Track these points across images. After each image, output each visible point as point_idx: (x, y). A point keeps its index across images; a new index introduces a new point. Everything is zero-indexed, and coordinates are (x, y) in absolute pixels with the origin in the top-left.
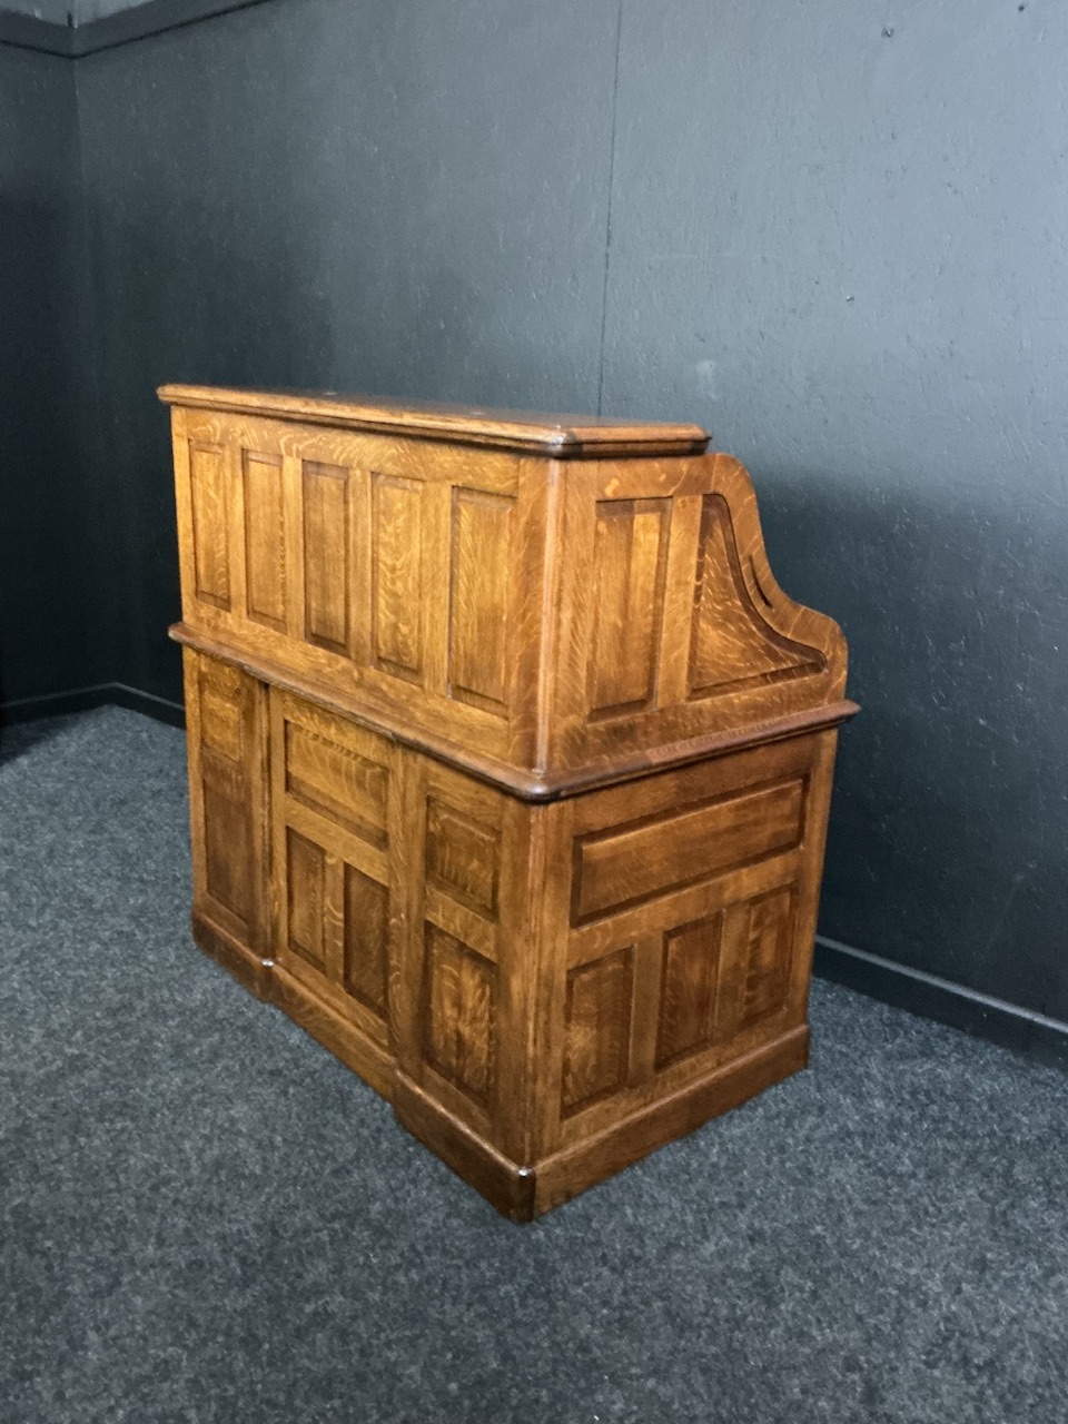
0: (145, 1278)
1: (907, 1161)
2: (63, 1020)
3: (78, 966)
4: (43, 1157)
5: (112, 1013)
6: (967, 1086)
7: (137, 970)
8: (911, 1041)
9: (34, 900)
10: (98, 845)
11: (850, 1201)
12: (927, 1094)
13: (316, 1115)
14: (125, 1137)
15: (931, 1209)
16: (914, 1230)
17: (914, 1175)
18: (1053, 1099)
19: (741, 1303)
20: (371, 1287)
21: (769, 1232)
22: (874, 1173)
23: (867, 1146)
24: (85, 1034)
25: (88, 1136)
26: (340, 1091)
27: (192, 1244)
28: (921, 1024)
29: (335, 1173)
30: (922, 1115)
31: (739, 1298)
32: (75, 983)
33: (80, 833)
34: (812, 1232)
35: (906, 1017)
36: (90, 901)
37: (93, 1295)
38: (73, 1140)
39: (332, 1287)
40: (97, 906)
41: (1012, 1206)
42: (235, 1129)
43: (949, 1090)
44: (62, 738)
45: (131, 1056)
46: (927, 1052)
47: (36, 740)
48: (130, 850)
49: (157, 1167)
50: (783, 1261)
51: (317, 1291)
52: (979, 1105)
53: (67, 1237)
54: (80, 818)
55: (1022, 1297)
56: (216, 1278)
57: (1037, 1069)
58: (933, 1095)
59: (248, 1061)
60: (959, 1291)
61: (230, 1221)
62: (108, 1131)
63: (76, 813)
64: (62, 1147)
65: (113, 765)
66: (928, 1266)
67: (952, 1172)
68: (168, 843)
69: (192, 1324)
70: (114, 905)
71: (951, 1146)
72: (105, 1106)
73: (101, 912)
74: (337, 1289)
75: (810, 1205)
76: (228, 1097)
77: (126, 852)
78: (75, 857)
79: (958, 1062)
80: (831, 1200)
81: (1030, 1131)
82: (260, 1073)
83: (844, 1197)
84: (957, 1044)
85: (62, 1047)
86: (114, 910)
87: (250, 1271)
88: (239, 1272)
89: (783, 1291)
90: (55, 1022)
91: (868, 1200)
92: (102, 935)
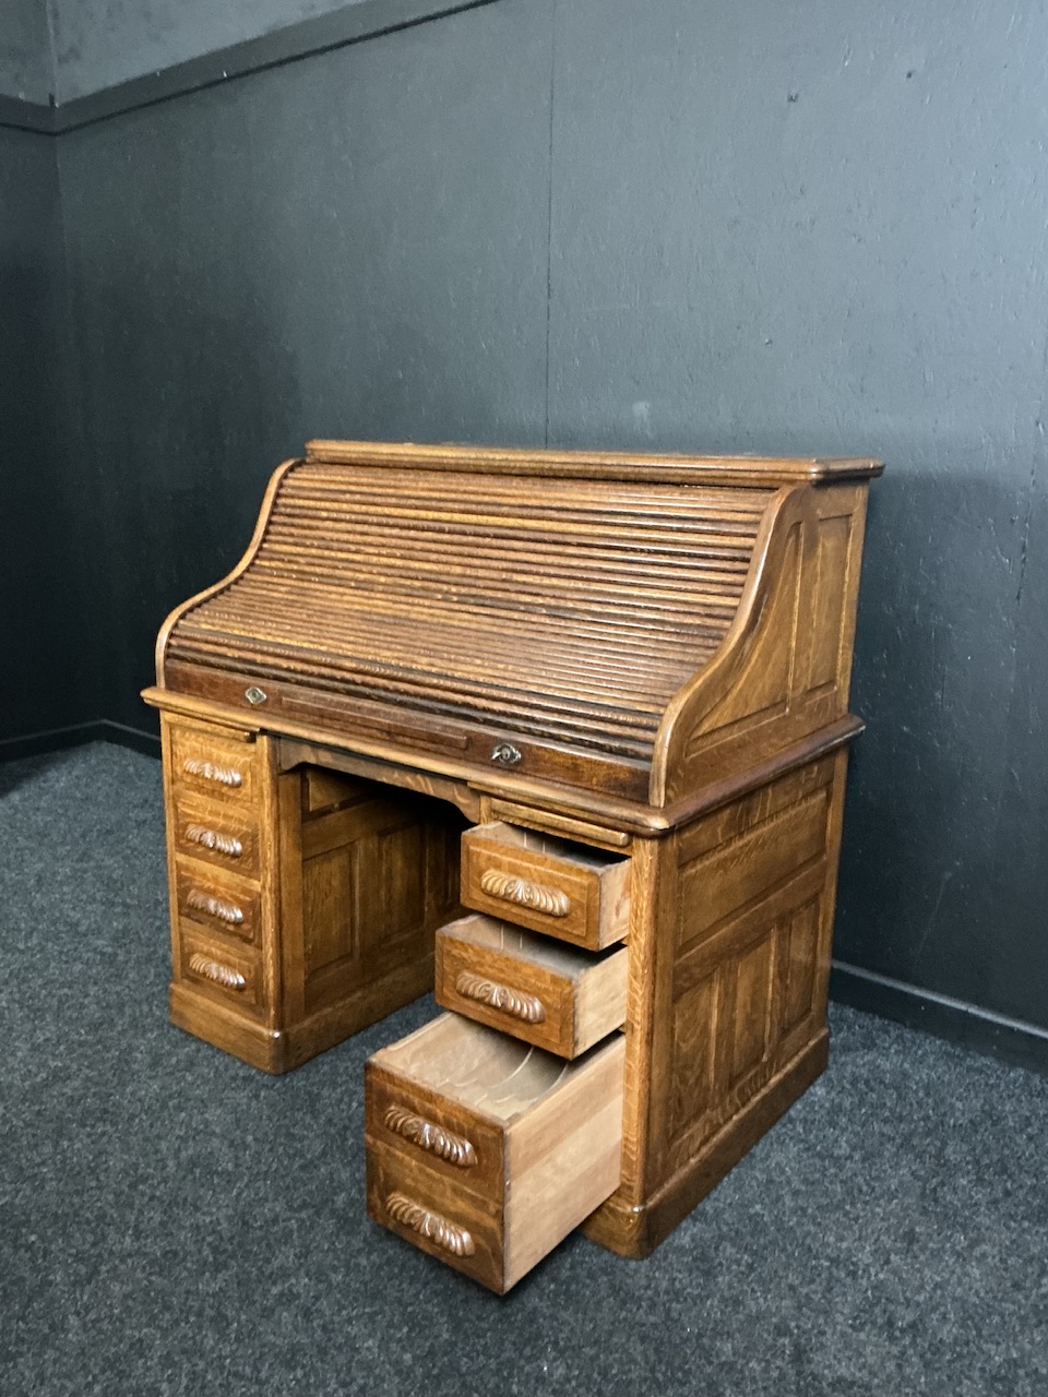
0: (123, 1267)
1: (844, 1144)
2: (48, 1035)
3: (63, 985)
4: (28, 1160)
5: (95, 1027)
6: (905, 1075)
7: (118, 988)
8: (854, 1034)
9: (23, 925)
10: (85, 871)
11: (789, 1182)
12: (867, 1082)
13: (286, 1117)
14: (105, 1139)
15: (865, 1188)
16: (848, 1207)
17: (850, 1157)
18: (987, 1084)
19: (680, 1276)
20: (335, 1269)
21: (711, 1212)
22: (813, 1156)
23: (807, 1131)
24: (67, 1048)
25: (70, 1139)
26: (309, 1093)
27: (167, 1235)
28: (865, 1019)
29: (302, 1168)
30: (861, 1103)
31: (680, 1271)
32: (60, 1001)
33: (68, 862)
34: (752, 1211)
35: (850, 1013)
36: (77, 924)
37: (74, 1284)
38: (56, 1144)
39: (299, 1269)
40: (82, 929)
41: (943, 1184)
42: (209, 1130)
43: (888, 1079)
44: (52, 774)
45: (112, 1067)
46: (869, 1044)
47: (28, 776)
48: (115, 876)
49: (136, 1166)
50: (722, 1238)
51: (284, 1274)
52: (916, 1092)
53: (49, 1232)
54: (68, 848)
55: (947, 1266)
56: (189, 1265)
57: (973, 1057)
58: (872, 1083)
59: (221, 1068)
60: (887, 1262)
61: (204, 1214)
62: (89, 1135)
63: (63, 843)
64: (46, 1150)
65: (100, 798)
66: (860, 1238)
67: (887, 1154)
68: (151, 868)
69: (167, 1307)
70: (98, 928)
71: (887, 1129)
72: (87, 1113)
73: (85, 935)
74: (302, 1272)
75: (752, 1187)
76: (202, 1101)
77: (110, 878)
78: (61, 884)
79: (897, 1052)
80: (771, 1181)
81: (963, 1114)
82: (234, 1079)
83: (783, 1178)
84: (898, 1036)
85: (46, 1060)
86: (98, 932)
87: (222, 1258)
88: (211, 1259)
89: (721, 1264)
90: (40, 1038)
91: (805, 1181)
92: (85, 956)
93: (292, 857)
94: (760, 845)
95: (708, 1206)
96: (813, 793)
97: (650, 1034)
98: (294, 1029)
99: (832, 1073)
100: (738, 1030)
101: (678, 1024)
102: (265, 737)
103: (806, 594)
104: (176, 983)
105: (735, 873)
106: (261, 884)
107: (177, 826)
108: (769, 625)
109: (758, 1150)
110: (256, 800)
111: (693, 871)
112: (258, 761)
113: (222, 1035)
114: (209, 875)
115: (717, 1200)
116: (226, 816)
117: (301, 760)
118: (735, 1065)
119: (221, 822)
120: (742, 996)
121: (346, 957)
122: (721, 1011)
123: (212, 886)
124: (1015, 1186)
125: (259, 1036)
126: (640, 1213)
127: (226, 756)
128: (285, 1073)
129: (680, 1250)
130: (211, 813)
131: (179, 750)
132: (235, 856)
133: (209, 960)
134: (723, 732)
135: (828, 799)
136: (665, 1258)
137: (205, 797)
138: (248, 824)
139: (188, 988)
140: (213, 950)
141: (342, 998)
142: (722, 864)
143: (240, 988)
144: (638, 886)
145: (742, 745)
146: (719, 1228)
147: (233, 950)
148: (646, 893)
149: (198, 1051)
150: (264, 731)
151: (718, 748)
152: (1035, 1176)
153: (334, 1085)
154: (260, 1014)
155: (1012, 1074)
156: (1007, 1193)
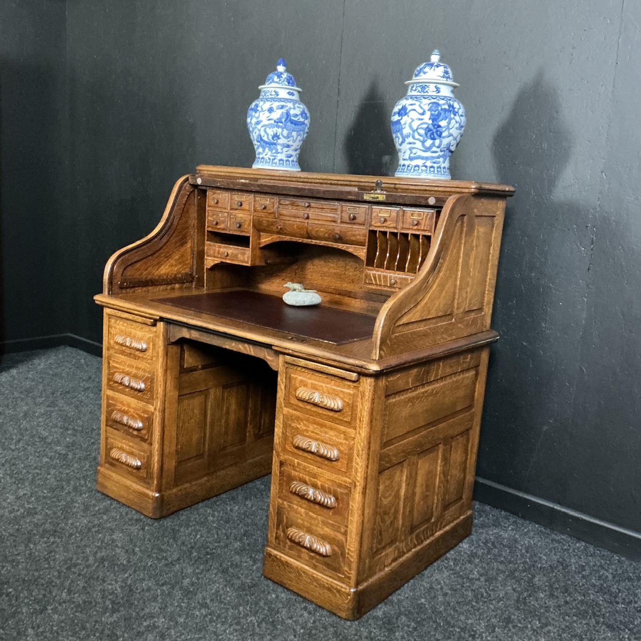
0: (60, 608)
1: (476, 573)
2: (25, 492)
3: (36, 468)
4: (10, 552)
5: (52, 490)
6: (516, 541)
7: (68, 471)
8: (489, 519)
9: (14, 437)
10: (52, 412)
11: (442, 589)
12: (493, 544)
13: (158, 540)
14: (54, 546)
15: (485, 594)
16: (474, 604)
17: (479, 579)
18: (562, 549)
19: (375, 631)
20: (180, 616)
21: (396, 601)
22: (457, 577)
23: (456, 565)
24: (36, 499)
25: (35, 544)
26: (173, 530)
27: (86, 593)
28: (496, 512)
29: (166, 565)
30: (489, 553)
31: (375, 628)
32: (33, 476)
33: (42, 406)
34: (419, 602)
35: (487, 508)
36: (45, 438)
37: (32, 614)
39: (159, 614)
40: (49, 440)
42: (114, 544)
43: (505, 542)
44: (36, 361)
45: (61, 509)
46: (497, 524)
47: (21, 361)
48: (69, 415)
49: (71, 559)
50: (400, 614)
51: (151, 616)
52: (521, 550)
53: (20, 588)
54: (43, 399)
56: (98, 609)
57: (556, 535)
58: (496, 544)
59: (124, 513)
60: (493, 631)
61: (108, 584)
62: (46, 543)
63: (40, 397)
64: (20, 548)
65: (63, 375)
66: (479, 619)
67: (500, 579)
69: (84, 628)
70: (58, 441)
71: (501, 567)
72: (45, 531)
73: (50, 444)
74: (161, 616)
75: (421, 590)
76: (111, 530)
77: (66, 416)
78: (38, 417)
79: (512, 530)
80: (431, 588)
81: (546, 562)
82: (131, 520)
83: (439, 586)
84: (514, 522)
85: (24, 504)
86: (58, 443)
87: (116, 607)
88: (110, 606)
89: (398, 627)
90: (21, 492)
91: (452, 589)
92: (50, 454)
93: (173, 394)
94: (434, 394)
95: (394, 598)
96: (468, 370)
97: (365, 488)
98: (167, 493)
99: (474, 537)
100: (417, 498)
101: (381, 487)
102: (162, 323)
103: (467, 255)
104: (101, 466)
105: (419, 407)
106: (154, 408)
107: (109, 374)
108: (444, 269)
109: (426, 572)
110: (154, 359)
111: (394, 400)
112: (157, 336)
113: (126, 496)
114: (125, 402)
115: (399, 595)
116: (137, 368)
117: (181, 336)
118: (415, 520)
119: (134, 371)
120: (420, 480)
121: (200, 456)
122: (408, 485)
123: (126, 409)
124: (572, 599)
125: (147, 496)
126: (354, 592)
127: (139, 334)
128: (160, 518)
129: (376, 618)
130: (129, 366)
131: (113, 331)
132: (140, 391)
133: (122, 452)
134: (415, 325)
135: (477, 374)
136: (367, 621)
137: (126, 357)
138: (149, 373)
139: (108, 469)
140: (124, 446)
141: (196, 479)
142: (411, 400)
143: (138, 468)
144: (362, 404)
145: (425, 335)
146: (399, 609)
147: (136, 446)
148: (366, 408)
149: (111, 505)
150: (162, 319)
151: (411, 333)
152: (584, 595)
153: (188, 526)
154: (148, 483)
155: (577, 545)
156: (567, 602)
